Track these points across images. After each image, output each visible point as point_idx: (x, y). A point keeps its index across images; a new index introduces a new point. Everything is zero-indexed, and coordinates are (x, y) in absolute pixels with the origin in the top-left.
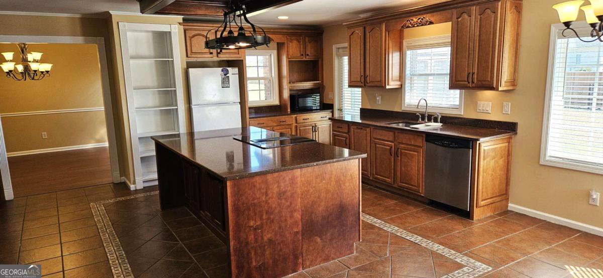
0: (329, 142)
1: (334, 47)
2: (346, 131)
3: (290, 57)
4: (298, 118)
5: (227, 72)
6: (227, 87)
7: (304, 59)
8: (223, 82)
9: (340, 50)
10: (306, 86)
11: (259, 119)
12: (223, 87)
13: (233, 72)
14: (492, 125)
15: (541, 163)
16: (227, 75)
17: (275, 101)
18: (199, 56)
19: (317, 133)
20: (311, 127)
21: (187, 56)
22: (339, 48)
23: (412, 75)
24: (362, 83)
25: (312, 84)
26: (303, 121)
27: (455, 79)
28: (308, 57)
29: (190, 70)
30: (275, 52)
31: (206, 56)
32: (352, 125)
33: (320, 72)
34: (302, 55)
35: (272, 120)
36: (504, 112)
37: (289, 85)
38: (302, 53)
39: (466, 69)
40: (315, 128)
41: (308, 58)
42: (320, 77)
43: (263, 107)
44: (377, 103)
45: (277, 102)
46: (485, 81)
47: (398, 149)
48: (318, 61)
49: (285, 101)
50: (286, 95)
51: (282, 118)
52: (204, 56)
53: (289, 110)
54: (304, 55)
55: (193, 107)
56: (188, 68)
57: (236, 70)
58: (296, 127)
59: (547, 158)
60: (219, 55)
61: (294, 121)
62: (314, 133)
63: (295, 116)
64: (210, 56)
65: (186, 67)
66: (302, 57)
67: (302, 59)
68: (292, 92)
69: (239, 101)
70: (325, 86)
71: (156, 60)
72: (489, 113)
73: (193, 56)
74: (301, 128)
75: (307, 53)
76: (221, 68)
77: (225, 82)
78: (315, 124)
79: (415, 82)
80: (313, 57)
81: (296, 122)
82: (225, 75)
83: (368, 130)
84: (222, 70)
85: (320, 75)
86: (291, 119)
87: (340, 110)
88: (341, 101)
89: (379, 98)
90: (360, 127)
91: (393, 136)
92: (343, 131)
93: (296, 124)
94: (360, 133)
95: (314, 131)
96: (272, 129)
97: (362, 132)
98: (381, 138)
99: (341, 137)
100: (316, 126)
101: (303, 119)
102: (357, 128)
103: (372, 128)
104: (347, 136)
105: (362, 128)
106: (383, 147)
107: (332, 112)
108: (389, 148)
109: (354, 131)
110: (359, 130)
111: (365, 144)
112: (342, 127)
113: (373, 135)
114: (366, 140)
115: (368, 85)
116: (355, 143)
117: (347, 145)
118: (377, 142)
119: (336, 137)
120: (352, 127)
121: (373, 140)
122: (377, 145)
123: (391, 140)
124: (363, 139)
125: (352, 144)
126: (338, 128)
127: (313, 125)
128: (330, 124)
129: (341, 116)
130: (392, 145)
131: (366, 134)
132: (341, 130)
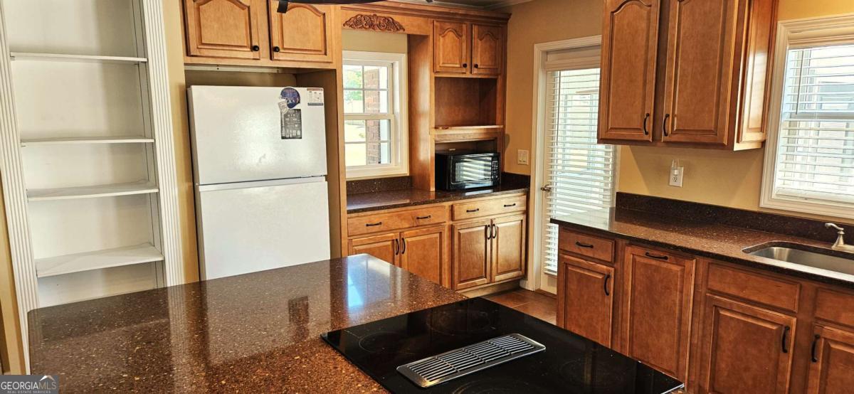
0: (518, 259)
1: (538, 49)
2: (608, 257)
3: (438, 69)
4: (456, 208)
5: (296, 99)
6: (293, 138)
7: (468, 76)
8: (284, 125)
9: (551, 57)
10: (470, 135)
11: (369, 213)
12: (283, 138)
13: (310, 97)
16: (297, 107)
17: (401, 168)
18: (221, 53)
19: (494, 240)
20: (483, 228)
21: (188, 53)
22: (547, 53)
23: (795, 116)
24: (647, 133)
25: (482, 131)
26: (467, 215)
28: (475, 71)
29: (196, 90)
30: (404, 58)
31: (240, 55)
32: (630, 245)
33: (499, 105)
34: (465, 66)
35: (399, 216)
37: (435, 132)
38: (464, 62)
40: (490, 231)
41: (476, 74)
42: (499, 117)
43: (374, 180)
44: (672, 183)
45: (403, 170)
47: (818, 337)
48: (495, 81)
49: (424, 167)
50: (427, 153)
51: (423, 210)
52: (234, 54)
53: (433, 189)
54: (468, 67)
55: (201, 189)
56: (189, 84)
57: (318, 95)
58: (452, 228)
60: (276, 55)
61: (447, 214)
62: (489, 241)
63: (450, 203)
64: (252, 55)
65: (182, 81)
66: (464, 70)
67: (464, 76)
68: (441, 148)
69: (326, 173)
70: (508, 135)
71: (104, 62)
73: (205, 53)
74: (461, 232)
75: (474, 62)
76: (281, 89)
77: (291, 124)
78: (492, 221)
79: (801, 133)
80: (488, 72)
81: (452, 218)
82: (291, 106)
83: (691, 265)
84: (283, 94)
85: (498, 111)
86: (438, 212)
87: (547, 190)
88: (551, 169)
89: (677, 172)
90: (656, 253)
91: (797, 297)
92: (596, 256)
93: (451, 223)
94: (657, 269)
95: (489, 236)
96: (400, 235)
97: (666, 269)
98: (741, 295)
99: (589, 270)
100: (494, 225)
101: (468, 211)
102: (647, 254)
103: (704, 262)
104: (609, 271)
105: (666, 258)
106: (750, 320)
107: (528, 194)
108: (774, 328)
109: (634, 260)
110: (654, 262)
111: (674, 301)
112: (592, 247)
113: (707, 281)
114: (681, 292)
115: (667, 138)
116: (636, 294)
117: (608, 294)
118: (725, 303)
119: (569, 268)
120: (630, 248)
121: (708, 294)
122: (722, 312)
123: (784, 307)
124: (667, 288)
125: (627, 294)
126: (581, 247)
127: (488, 223)
128: (522, 221)
129: (549, 203)
130: (790, 322)
131: (682, 276)
132: (589, 253)
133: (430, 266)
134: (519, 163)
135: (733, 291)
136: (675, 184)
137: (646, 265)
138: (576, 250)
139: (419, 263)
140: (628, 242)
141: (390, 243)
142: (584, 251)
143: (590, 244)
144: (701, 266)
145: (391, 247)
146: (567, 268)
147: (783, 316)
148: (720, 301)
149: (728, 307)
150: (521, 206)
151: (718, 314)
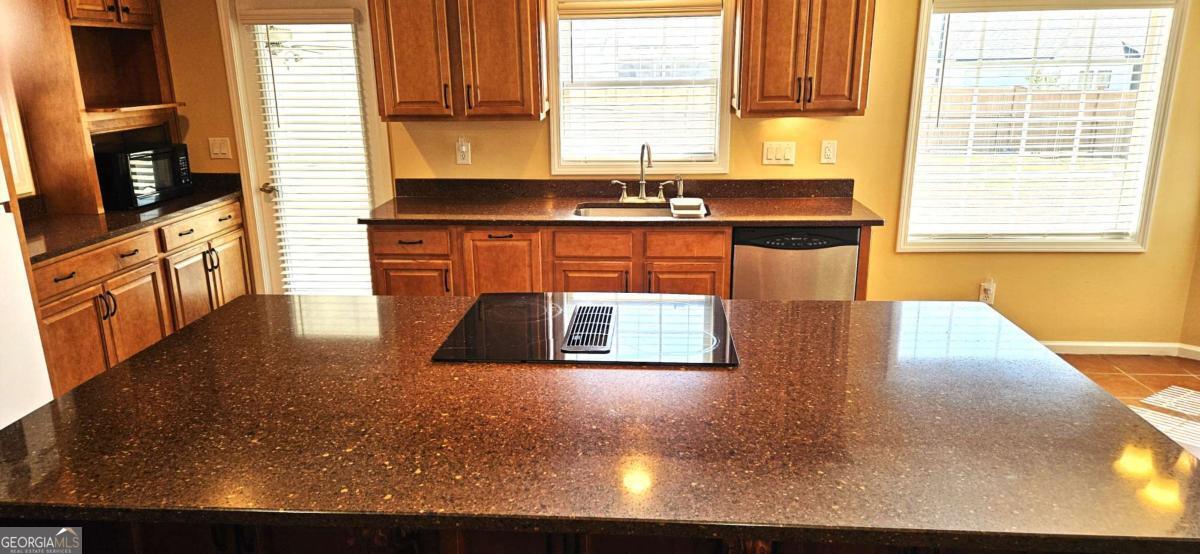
2: (443, 250)
3: (74, 12)
4: (166, 230)
7: (116, 25)
14: (802, 190)
15: (898, 250)
17: (21, 183)
20: (201, 257)
24: (446, 107)
25: (149, 114)
26: (181, 240)
27: (762, 92)
28: (124, 17)
32: (468, 230)
33: (161, 73)
34: (109, 9)
35: (97, 256)
36: (824, 160)
37: (87, 117)
38: (109, 4)
39: (791, 70)
40: (210, 259)
41: (125, 22)
42: (164, 89)
44: (460, 161)
45: (27, 186)
46: (836, 96)
47: (650, 273)
48: (149, 34)
51: (125, 242)
53: (101, 210)
54: (116, 10)
58: (165, 265)
59: (910, 239)
61: (154, 244)
62: (210, 274)
63: (157, 225)
66: (109, 16)
67: (111, 25)
72: (792, 165)
74: (178, 267)
78: (209, 245)
80: (141, 19)
83: (537, 237)
85: (163, 81)
87: (269, 190)
88: (269, 162)
89: (466, 148)
90: (500, 234)
91: (631, 244)
92: (429, 252)
93: (162, 255)
94: (503, 249)
95: (210, 267)
96: (103, 287)
97: (511, 247)
98: (586, 254)
99: (419, 270)
100: (213, 250)
101: (181, 235)
102: (490, 236)
103: (548, 232)
104: (447, 265)
105: (511, 236)
106: (596, 275)
107: (240, 199)
108: (616, 275)
109: (475, 247)
110: (497, 243)
111: (523, 277)
112: (421, 242)
113: (554, 249)
114: (531, 266)
115: (472, 112)
116: (482, 280)
117: (448, 290)
118: (572, 265)
119: (392, 274)
120: (469, 235)
121: (556, 262)
122: (570, 275)
123: (623, 255)
124: (515, 266)
125: (471, 285)
126: (405, 245)
127: (206, 248)
128: (240, 238)
129: (275, 207)
130: (628, 266)
131: (530, 251)
132: (418, 250)
133: (148, 327)
134: (213, 156)
135: (580, 253)
136: (464, 162)
137: (489, 249)
138: (399, 250)
139: (135, 325)
140: (464, 228)
141: (90, 304)
142: (410, 249)
143: (417, 240)
144: (545, 235)
145: (93, 309)
146: (388, 275)
147: (623, 263)
148: (568, 265)
149: (576, 268)
150: (236, 217)
151: (567, 277)
